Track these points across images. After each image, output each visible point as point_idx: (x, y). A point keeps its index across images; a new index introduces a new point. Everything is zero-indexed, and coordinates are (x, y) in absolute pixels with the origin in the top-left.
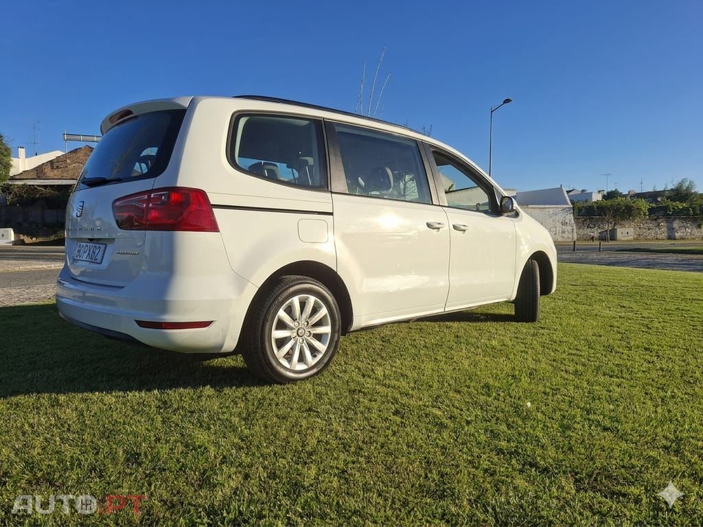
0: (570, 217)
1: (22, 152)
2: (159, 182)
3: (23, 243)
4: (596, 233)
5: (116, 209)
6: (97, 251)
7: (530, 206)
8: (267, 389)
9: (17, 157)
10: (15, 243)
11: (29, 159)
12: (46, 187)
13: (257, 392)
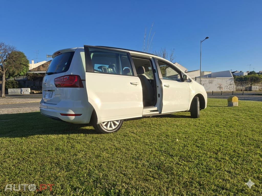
0: (233, 82)
1: (33, 61)
2: (67, 73)
3: (33, 93)
4: (243, 88)
5: (55, 81)
6: (50, 94)
7: (217, 78)
8: (99, 135)
9: (31, 63)
10: (31, 93)
11: (36, 64)
12: (40, 74)
13: (95, 136)
